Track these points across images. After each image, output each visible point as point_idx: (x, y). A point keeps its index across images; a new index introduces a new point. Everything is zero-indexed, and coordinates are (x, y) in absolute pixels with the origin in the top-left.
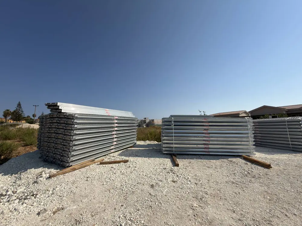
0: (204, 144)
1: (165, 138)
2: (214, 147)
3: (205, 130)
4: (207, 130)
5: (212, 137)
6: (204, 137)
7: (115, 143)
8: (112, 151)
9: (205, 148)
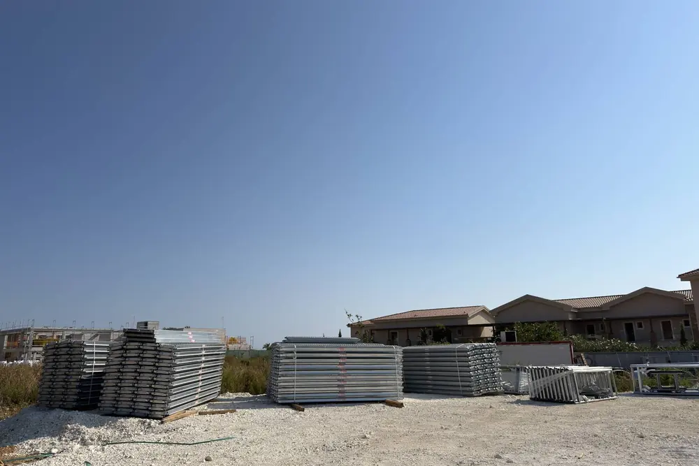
0: (339, 386)
1: (282, 378)
2: (351, 390)
3: (340, 364)
4: (344, 364)
5: (349, 375)
6: (339, 375)
7: (199, 390)
8: (197, 403)
9: (340, 392)
